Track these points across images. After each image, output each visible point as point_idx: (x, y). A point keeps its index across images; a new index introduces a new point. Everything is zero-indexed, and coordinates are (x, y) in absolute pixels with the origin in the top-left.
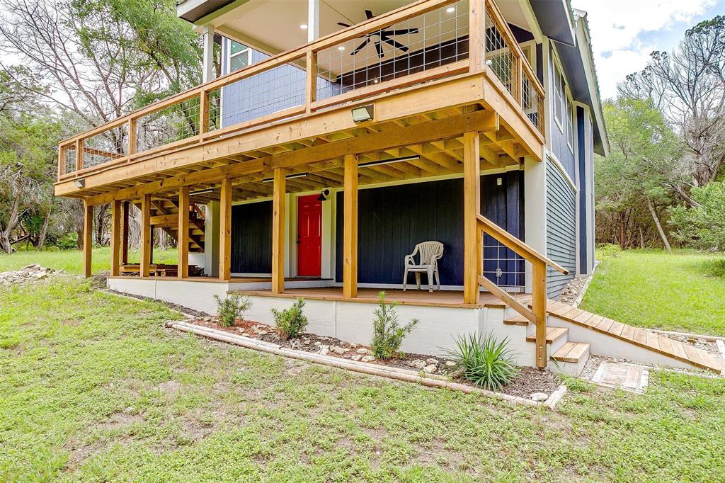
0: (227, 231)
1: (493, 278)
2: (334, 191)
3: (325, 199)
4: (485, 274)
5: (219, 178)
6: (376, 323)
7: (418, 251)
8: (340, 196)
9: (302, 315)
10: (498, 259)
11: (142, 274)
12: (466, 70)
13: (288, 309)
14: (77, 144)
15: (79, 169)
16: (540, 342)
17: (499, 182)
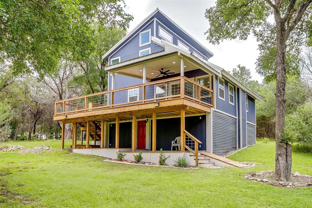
0: (118, 133)
1: (187, 145)
2: (150, 119)
3: (147, 122)
4: (186, 144)
5: (116, 117)
6: (160, 156)
7: (176, 140)
8: (152, 121)
9: (141, 156)
10: (188, 141)
11: (87, 148)
12: (180, 97)
13: (138, 155)
14: (63, 103)
15: (64, 112)
16: (197, 160)
17: (200, 118)
